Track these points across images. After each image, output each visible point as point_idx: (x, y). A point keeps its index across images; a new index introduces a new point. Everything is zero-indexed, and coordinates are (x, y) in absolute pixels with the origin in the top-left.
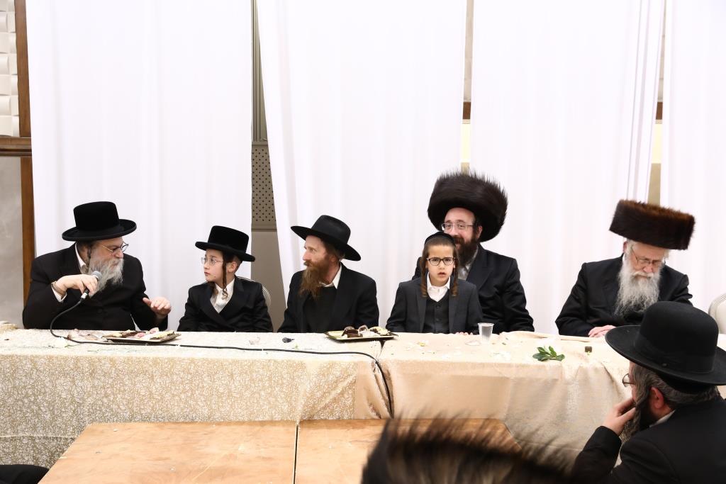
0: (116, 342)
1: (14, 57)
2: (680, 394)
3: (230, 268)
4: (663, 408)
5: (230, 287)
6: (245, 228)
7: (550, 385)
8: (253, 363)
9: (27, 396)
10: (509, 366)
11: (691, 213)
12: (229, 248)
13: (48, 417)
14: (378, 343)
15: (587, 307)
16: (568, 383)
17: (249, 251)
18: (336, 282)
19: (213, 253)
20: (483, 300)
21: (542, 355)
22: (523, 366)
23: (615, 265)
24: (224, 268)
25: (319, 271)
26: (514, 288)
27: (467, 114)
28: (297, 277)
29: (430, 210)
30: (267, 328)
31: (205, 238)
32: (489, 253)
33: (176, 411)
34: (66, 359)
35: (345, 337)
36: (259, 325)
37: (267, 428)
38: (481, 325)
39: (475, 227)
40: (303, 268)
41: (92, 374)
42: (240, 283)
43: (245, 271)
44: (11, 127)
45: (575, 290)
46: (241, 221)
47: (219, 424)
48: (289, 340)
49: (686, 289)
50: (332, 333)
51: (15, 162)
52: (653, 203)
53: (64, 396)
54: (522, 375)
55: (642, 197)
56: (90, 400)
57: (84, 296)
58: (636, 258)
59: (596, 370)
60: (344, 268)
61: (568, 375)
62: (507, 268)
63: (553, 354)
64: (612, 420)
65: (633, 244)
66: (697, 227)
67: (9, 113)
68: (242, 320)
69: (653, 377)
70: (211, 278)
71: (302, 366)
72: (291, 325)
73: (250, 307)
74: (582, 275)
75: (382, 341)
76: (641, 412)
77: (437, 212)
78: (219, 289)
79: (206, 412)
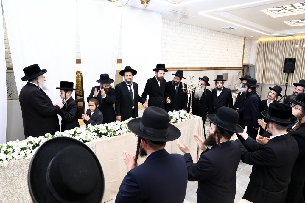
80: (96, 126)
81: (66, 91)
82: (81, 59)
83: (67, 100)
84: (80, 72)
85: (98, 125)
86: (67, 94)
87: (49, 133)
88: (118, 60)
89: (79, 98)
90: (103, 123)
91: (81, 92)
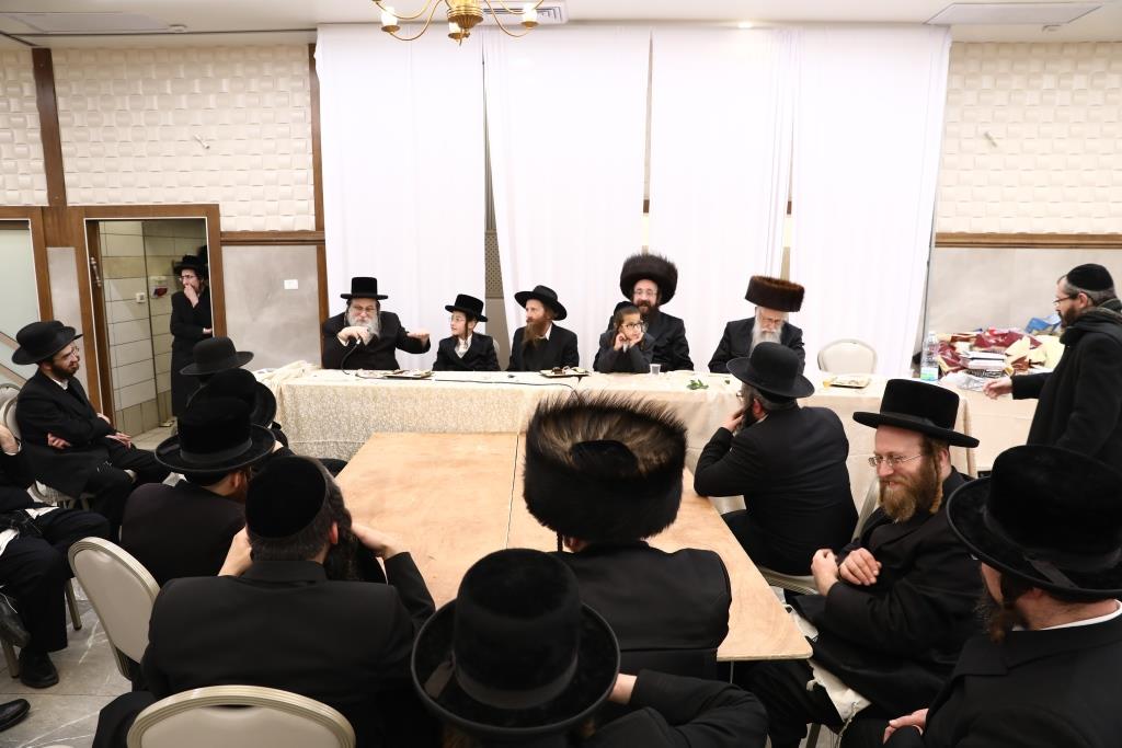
0: (389, 377)
1: (311, 172)
2: (773, 404)
3: (470, 326)
4: (760, 413)
5: (470, 338)
6: (481, 296)
7: (697, 406)
8: (486, 392)
9: (331, 414)
10: (669, 393)
11: (803, 285)
12: (469, 310)
13: (346, 428)
14: (577, 379)
15: (730, 354)
16: (710, 405)
17: (483, 314)
18: (547, 335)
19: (457, 314)
20: (656, 349)
21: (693, 386)
22: (679, 393)
23: (749, 323)
24: (466, 325)
25: (539, 326)
26: (680, 340)
27: (646, 209)
28: (520, 333)
29: (621, 285)
30: (497, 369)
31: (452, 303)
32: (663, 314)
33: (433, 425)
34: (356, 388)
35: (553, 374)
36: (491, 366)
37: (497, 436)
38: (652, 366)
39: (658, 294)
40: (524, 324)
41: (375, 398)
42: (477, 338)
43: (480, 328)
44: (309, 224)
45: (722, 342)
46: (478, 292)
47: (463, 434)
48: (512, 377)
49: (800, 339)
50: (544, 372)
51: (313, 249)
52: (783, 278)
53: (356, 413)
54: (677, 399)
55: (776, 274)
56: (374, 417)
57: (358, 342)
58: (763, 319)
59: (730, 395)
60: (554, 326)
61: (711, 399)
62: (676, 326)
63: (701, 385)
64: (728, 423)
65: (762, 309)
66: (806, 295)
67: (307, 213)
68: (478, 364)
69: (755, 392)
70: (456, 333)
71: (521, 393)
72: (515, 366)
73: (484, 353)
74: (727, 331)
75: (580, 377)
76: (747, 416)
77: (628, 284)
78: (461, 341)
79: (454, 425)
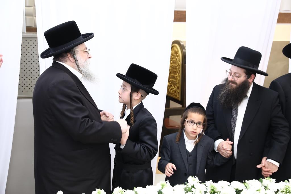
80: (210, 183)
81: (135, 89)
82: (185, 12)
83: (134, 108)
84: (182, 43)
85: (214, 181)
86: (136, 96)
87: (101, 189)
88: (280, 15)
89: (174, 105)
90: (230, 180)
91: (179, 91)
